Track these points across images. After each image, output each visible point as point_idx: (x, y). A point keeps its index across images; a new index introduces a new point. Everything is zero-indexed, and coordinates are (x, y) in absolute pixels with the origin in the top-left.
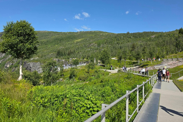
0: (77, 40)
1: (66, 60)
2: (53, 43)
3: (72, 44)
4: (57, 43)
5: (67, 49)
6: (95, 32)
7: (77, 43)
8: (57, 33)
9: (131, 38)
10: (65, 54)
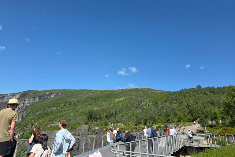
0: (118, 99)
1: (102, 127)
2: (85, 103)
3: (112, 104)
4: (90, 104)
5: (104, 110)
6: (141, 90)
7: (118, 102)
8: (92, 92)
9: (206, 94)
10: (101, 118)
